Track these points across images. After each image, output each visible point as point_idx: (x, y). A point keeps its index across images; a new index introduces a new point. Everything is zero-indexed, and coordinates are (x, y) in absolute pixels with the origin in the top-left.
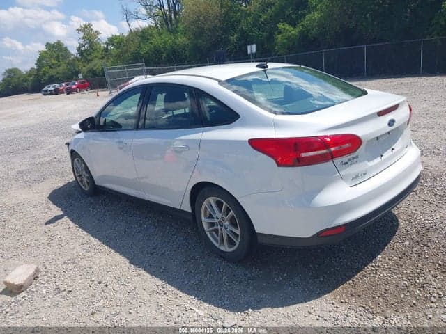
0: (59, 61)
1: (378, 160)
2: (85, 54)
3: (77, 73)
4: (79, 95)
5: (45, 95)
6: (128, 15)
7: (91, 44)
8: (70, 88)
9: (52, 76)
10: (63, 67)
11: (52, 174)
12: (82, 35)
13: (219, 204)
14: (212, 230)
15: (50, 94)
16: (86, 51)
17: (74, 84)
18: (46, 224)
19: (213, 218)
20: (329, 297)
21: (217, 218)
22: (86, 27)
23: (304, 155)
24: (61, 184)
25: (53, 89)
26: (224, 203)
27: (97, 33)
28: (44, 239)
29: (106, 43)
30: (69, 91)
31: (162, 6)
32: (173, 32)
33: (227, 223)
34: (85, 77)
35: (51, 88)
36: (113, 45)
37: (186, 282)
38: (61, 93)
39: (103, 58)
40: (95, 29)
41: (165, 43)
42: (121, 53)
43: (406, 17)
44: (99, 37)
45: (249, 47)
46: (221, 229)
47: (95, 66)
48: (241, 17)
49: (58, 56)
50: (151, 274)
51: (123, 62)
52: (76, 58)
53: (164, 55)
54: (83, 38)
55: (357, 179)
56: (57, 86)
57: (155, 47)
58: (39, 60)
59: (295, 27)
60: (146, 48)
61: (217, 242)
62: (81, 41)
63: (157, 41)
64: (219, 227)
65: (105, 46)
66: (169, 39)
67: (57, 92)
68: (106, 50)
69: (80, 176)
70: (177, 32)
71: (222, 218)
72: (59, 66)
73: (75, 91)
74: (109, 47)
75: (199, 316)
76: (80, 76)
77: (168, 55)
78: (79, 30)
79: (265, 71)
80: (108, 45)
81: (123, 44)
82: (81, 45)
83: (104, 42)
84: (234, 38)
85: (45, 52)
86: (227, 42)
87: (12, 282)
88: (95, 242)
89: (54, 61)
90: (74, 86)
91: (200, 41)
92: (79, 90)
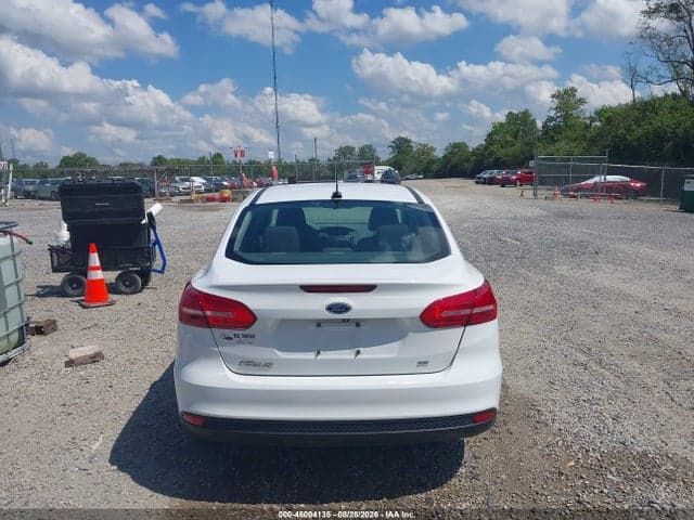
0: (516, 139)
2: (550, 132)
5: (477, 183)
7: (566, 117)
8: (509, 178)
10: (517, 148)
12: (556, 103)
16: (556, 127)
17: (515, 174)
22: (566, 92)
25: (489, 176)
27: (582, 101)
29: (590, 117)
30: (505, 183)
35: (488, 174)
38: (496, 184)
40: (579, 95)
41: (678, 125)
44: (582, 107)
49: (517, 132)
54: (556, 108)
55: (250, 367)
56: (495, 173)
57: (655, 130)
58: (490, 135)
62: (552, 113)
65: (588, 122)
72: (512, 146)
73: (513, 183)
74: (593, 125)
76: (531, 163)
78: (554, 96)
80: (592, 120)
82: (551, 119)
83: (588, 115)
85: (501, 125)
89: (509, 138)
90: (515, 177)
92: (518, 183)
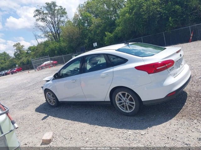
0: (5, 61)
1: (179, 68)
2: (17, 56)
3: (15, 65)
4: (18, 74)
6: (36, 37)
7: (20, 51)
8: (13, 71)
9: (3, 67)
10: (8, 63)
11: (30, 103)
12: (15, 48)
13: (124, 94)
14: (121, 106)
15: (3, 76)
16: (18, 54)
17: (15, 69)
18: (42, 120)
19: (121, 100)
20: (175, 118)
21: (123, 100)
22: (17, 44)
23: (157, 68)
24: (38, 106)
25: (4, 73)
26: (126, 93)
27: (23, 46)
28: (46, 125)
30: (12, 73)
31: (52, 32)
32: (59, 41)
33: (128, 101)
34: (19, 66)
35: (3, 72)
36: (30, 50)
37: (118, 125)
38: (8, 74)
39: (27, 57)
40: (21, 45)
41: (55, 46)
42: (36, 53)
43: (156, 25)
44: (23, 48)
45: (94, 44)
46: (125, 104)
47: (24, 60)
48: (88, 32)
49: (5, 58)
50: (102, 126)
51: (37, 57)
52: (14, 58)
53: (56, 52)
54: (16, 49)
55: (175, 75)
56: (6, 71)
59: (112, 33)
60: (47, 50)
61: (124, 110)
62: (16, 51)
63: (52, 46)
64: (124, 103)
65: (27, 51)
66: (57, 45)
67: (6, 74)
68: (27, 53)
69: (49, 100)
70: (60, 41)
71: (126, 99)
72: (5, 63)
73: (15, 72)
74: (29, 52)
75: (130, 134)
76: (17, 66)
77: (58, 51)
78: (14, 46)
79: (128, 45)
80: (28, 51)
81: (35, 49)
82: (16, 52)
83: (26, 49)
84: (86, 41)
86: (84, 43)
87: (46, 139)
88: (69, 121)
89: (3, 61)
90: (15, 70)
91: (72, 44)
92: (17, 72)
